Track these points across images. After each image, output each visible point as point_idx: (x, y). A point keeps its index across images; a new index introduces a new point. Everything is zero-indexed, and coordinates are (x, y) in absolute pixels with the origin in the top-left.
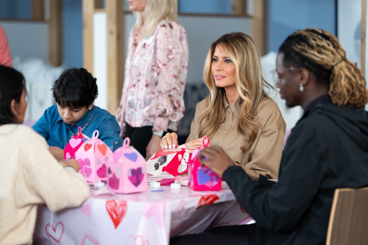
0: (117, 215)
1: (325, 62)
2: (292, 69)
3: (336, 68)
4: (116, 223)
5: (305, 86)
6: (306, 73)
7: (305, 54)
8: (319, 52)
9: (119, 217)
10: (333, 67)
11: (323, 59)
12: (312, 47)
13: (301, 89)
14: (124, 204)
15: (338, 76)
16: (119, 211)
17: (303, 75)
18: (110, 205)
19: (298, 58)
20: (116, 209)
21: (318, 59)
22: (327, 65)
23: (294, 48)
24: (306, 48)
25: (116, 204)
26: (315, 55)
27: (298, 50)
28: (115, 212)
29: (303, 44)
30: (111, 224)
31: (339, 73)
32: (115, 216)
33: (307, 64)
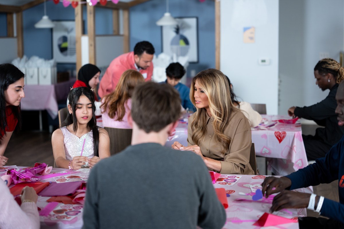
0: (281, 138)
1: (336, 68)
2: (324, 74)
3: (340, 70)
4: (280, 141)
5: (330, 80)
6: (330, 75)
7: (328, 67)
8: (333, 65)
9: (282, 138)
10: (339, 70)
11: (335, 67)
12: (330, 64)
13: (329, 81)
14: (285, 133)
15: (342, 73)
16: (282, 136)
17: (329, 75)
18: (277, 134)
19: (325, 70)
20: (280, 135)
21: (334, 68)
22: (336, 69)
23: (323, 67)
24: (327, 65)
25: (280, 133)
26: (332, 67)
27: (324, 67)
28: (280, 136)
29: (325, 64)
30: (278, 141)
31: (342, 71)
32: (279, 138)
33: (329, 71)
